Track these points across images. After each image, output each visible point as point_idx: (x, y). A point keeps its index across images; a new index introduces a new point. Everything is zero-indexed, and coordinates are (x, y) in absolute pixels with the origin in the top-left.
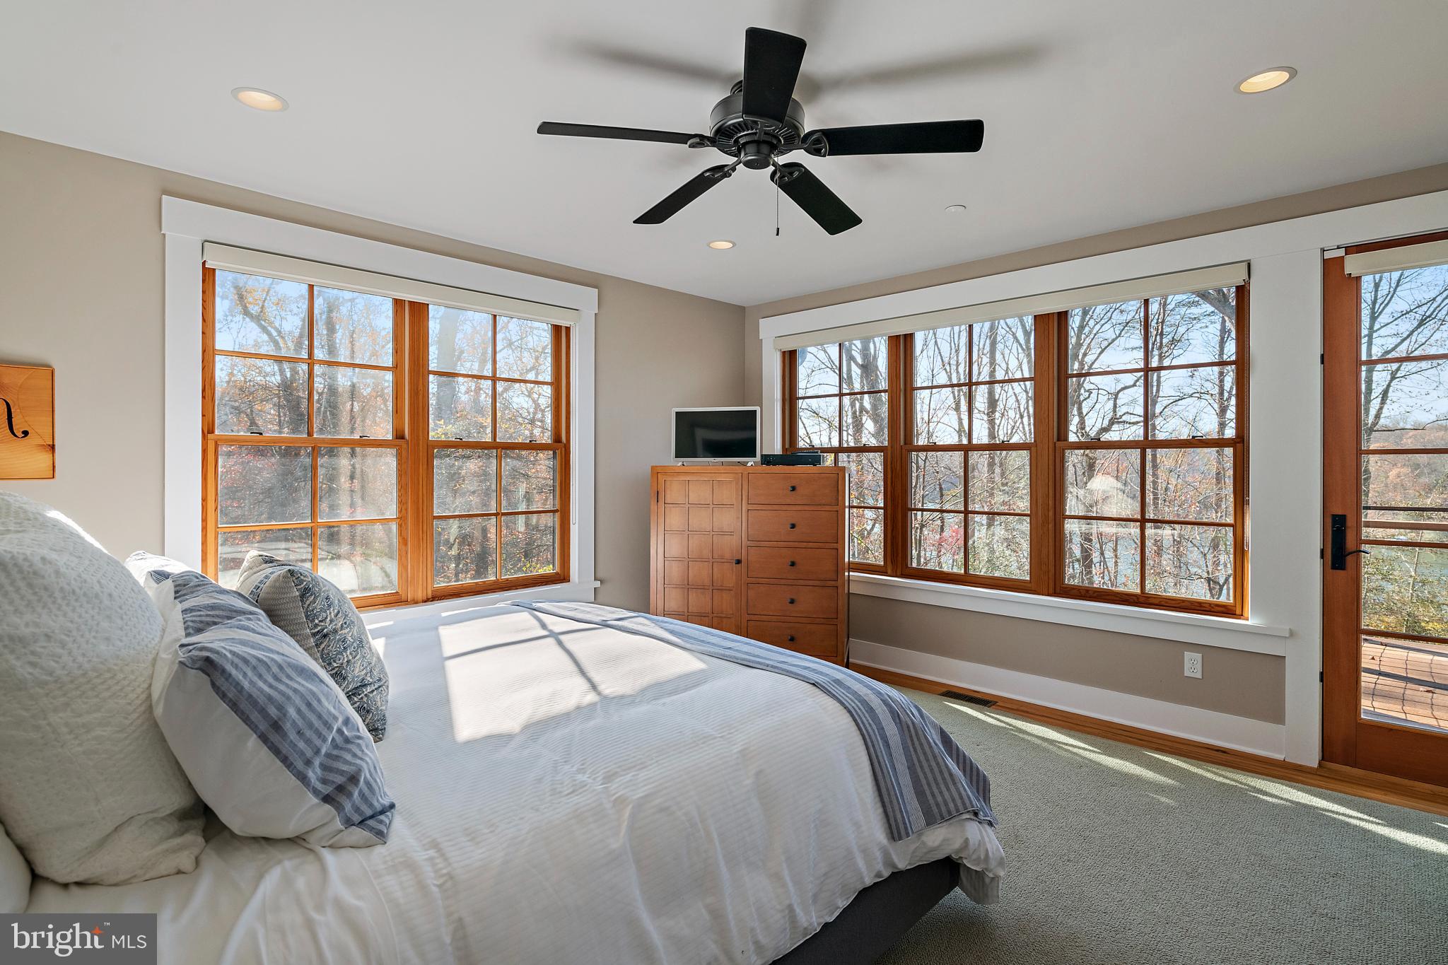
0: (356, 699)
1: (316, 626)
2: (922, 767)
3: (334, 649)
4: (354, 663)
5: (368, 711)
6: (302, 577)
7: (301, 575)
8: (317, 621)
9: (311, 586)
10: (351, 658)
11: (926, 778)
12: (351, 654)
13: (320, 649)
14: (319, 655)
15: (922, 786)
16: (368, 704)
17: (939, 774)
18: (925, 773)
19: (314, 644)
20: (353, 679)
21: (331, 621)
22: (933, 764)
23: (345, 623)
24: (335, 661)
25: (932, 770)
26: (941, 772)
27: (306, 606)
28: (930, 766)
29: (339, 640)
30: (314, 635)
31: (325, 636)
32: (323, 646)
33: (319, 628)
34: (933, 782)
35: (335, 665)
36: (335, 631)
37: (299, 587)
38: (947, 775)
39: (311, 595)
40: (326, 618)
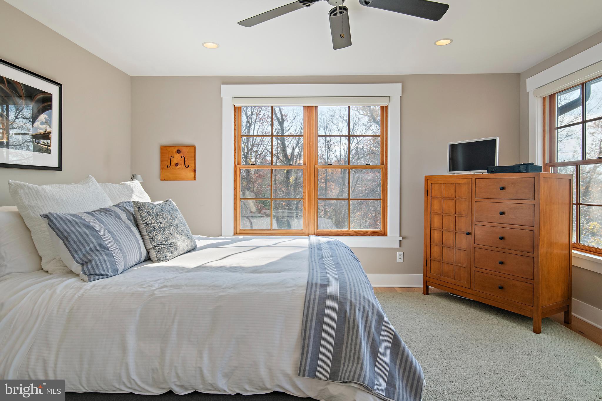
0: (157, 248)
1: (144, 221)
2: (347, 347)
3: (150, 230)
4: (158, 236)
5: (159, 253)
6: (138, 204)
7: (138, 203)
8: (144, 219)
9: (141, 207)
10: (157, 234)
11: (346, 354)
12: (157, 232)
13: (146, 229)
14: (145, 231)
15: (341, 357)
16: (160, 250)
17: (353, 354)
18: (346, 351)
19: (144, 227)
20: (157, 241)
21: (150, 220)
22: (353, 347)
23: (156, 222)
24: (150, 234)
25: (351, 351)
26: (355, 354)
27: (140, 213)
28: (351, 348)
29: (152, 227)
30: (144, 223)
31: (147, 225)
32: (146, 228)
33: (145, 222)
34: (348, 357)
35: (151, 235)
36: (151, 224)
37: (137, 207)
38: (356, 357)
39: (141, 210)
40: (147, 219)
